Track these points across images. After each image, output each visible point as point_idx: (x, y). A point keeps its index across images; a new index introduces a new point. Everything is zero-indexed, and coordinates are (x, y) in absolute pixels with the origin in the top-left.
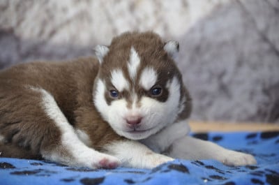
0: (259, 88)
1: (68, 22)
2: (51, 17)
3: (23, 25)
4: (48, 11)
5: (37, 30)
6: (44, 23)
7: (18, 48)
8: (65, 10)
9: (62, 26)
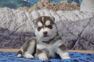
0: (67, 41)
1: (21, 26)
2: (17, 25)
3: (10, 27)
4: (16, 24)
5: (13, 29)
6: (15, 27)
7: (9, 33)
8: (20, 23)
9: (19, 27)
